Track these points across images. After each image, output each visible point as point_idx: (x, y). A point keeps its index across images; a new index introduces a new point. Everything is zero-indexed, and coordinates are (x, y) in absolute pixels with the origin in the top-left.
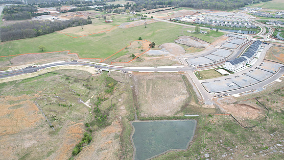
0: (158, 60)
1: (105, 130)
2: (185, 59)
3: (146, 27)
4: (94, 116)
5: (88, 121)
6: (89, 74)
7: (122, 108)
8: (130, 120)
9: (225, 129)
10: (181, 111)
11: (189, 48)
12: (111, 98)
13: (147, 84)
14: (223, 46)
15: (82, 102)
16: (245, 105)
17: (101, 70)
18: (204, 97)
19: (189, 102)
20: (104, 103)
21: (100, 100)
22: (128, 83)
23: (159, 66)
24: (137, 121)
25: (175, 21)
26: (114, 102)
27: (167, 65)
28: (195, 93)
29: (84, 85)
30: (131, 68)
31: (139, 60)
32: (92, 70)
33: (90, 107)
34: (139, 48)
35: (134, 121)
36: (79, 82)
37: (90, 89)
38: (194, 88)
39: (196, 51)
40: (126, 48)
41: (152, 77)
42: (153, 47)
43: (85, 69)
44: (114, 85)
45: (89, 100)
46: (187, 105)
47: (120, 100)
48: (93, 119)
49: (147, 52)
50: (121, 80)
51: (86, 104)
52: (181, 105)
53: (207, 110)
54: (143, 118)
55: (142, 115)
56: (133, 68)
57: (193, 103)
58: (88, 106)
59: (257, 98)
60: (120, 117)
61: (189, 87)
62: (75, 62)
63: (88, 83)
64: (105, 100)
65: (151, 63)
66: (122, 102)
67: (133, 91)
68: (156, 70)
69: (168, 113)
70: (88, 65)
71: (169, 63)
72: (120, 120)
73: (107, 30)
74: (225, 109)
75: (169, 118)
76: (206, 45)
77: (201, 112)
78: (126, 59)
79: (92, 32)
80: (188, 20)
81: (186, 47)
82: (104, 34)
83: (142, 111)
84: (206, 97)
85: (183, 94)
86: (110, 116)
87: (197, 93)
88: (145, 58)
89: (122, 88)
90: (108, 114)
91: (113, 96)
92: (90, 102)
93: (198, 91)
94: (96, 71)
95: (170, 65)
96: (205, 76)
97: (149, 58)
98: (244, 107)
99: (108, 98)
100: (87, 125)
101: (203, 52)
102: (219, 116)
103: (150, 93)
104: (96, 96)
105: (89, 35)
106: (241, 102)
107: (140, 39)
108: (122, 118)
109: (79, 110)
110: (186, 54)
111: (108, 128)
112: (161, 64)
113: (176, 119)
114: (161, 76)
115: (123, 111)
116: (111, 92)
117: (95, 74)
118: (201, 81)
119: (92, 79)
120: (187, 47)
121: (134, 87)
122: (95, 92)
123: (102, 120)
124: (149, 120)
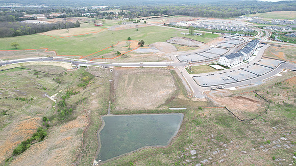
0: (145, 57)
1: (66, 125)
2: (176, 56)
3: (137, 30)
4: (57, 110)
5: (47, 116)
6: (64, 69)
7: (94, 101)
8: (101, 114)
10: (166, 104)
11: (181, 47)
12: (83, 91)
13: (129, 78)
14: (218, 45)
15: (47, 96)
17: (78, 66)
19: (177, 95)
20: (73, 97)
21: (69, 94)
22: (107, 77)
23: (145, 62)
24: (109, 115)
26: (86, 95)
27: (154, 61)
28: (184, 86)
29: (54, 79)
30: (113, 63)
31: (124, 56)
32: (68, 66)
33: (55, 101)
34: (127, 46)
35: (105, 116)
36: (49, 77)
37: (60, 83)
38: (183, 82)
39: (189, 50)
40: (112, 47)
41: (136, 71)
42: (142, 46)
43: (60, 65)
44: (90, 79)
45: (56, 94)
46: (173, 98)
47: (93, 94)
48: (56, 113)
49: (135, 50)
50: (99, 74)
51: (51, 98)
52: (166, 99)
54: (118, 111)
55: (117, 108)
56: (116, 63)
58: (52, 100)
60: (89, 111)
61: (178, 81)
62: (51, 59)
63: (60, 78)
64: (75, 93)
65: (137, 60)
66: (95, 96)
67: (111, 85)
68: (141, 65)
69: (149, 106)
70: (65, 61)
71: (157, 59)
72: (88, 114)
73: (94, 31)
75: (150, 112)
76: (200, 44)
78: (110, 56)
79: (78, 34)
81: (178, 46)
82: (91, 35)
83: (117, 104)
85: (170, 87)
86: (77, 110)
88: (132, 55)
89: (98, 82)
90: (75, 108)
91: (86, 90)
92: (57, 96)
94: (73, 67)
95: (158, 61)
96: (197, 70)
97: (136, 55)
99: (79, 92)
100: (45, 119)
101: (197, 51)
103: (131, 87)
104: (66, 90)
105: (74, 36)
107: (129, 39)
108: (91, 112)
109: (40, 104)
110: (178, 52)
111: (71, 123)
112: (148, 60)
114: (146, 70)
115: (95, 104)
116: (84, 86)
117: (70, 69)
118: (192, 75)
119: (66, 74)
121: (113, 81)
122: (66, 85)
123: (65, 114)
124: (125, 114)
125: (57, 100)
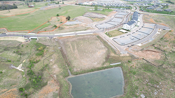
0: (75, 28)
1: (41, 91)
3: (60, 9)
4: (27, 79)
5: (22, 85)
6: (19, 42)
7: (54, 67)
8: (65, 76)
9: (145, 70)
10: (106, 61)
13: (72, 44)
15: (14, 67)
16: (149, 50)
17: (30, 38)
18: (119, 48)
19: (109, 53)
20: (36, 65)
21: (32, 63)
22: (56, 46)
23: (77, 31)
25: (79, 5)
26: (46, 62)
27: (83, 30)
28: (111, 47)
29: (14, 52)
30: (56, 34)
31: (61, 28)
32: (21, 40)
34: (58, 21)
35: (68, 77)
36: (9, 50)
37: (21, 54)
40: (48, 22)
41: (74, 39)
42: (69, 20)
43: (14, 39)
44: (44, 48)
46: (108, 56)
47: (51, 60)
48: (28, 82)
49: (66, 23)
50: (49, 44)
52: (104, 57)
53: (125, 58)
54: (77, 72)
55: (75, 70)
57: (112, 54)
58: (20, 70)
59: (153, 45)
60: (55, 76)
61: (105, 43)
63: (19, 50)
64: (37, 62)
65: (71, 30)
66: (53, 62)
67: (62, 51)
68: (76, 34)
69: (96, 65)
70: (18, 35)
71: (84, 28)
72: (55, 78)
73: (30, 11)
74: (137, 55)
75: (99, 69)
76: (105, 16)
77: (121, 60)
78: (50, 29)
79: (18, 13)
80: (88, 4)
82: (29, 14)
83: (74, 67)
84: (120, 49)
86: (45, 76)
87: (112, 46)
88: (65, 27)
89: (51, 50)
90: (42, 75)
91: (44, 58)
92: (23, 66)
93: (113, 45)
94: (26, 40)
95: (85, 30)
97: (68, 27)
98: (149, 52)
99: (40, 60)
100: (21, 90)
102: (135, 61)
104: (28, 60)
105: (16, 15)
106: (145, 49)
107: (58, 15)
108: (57, 76)
109: (11, 75)
112: (78, 29)
113: (104, 69)
114: (81, 38)
115: (56, 69)
116: (41, 54)
117: (25, 42)
118: (112, 38)
119: (23, 46)
120: (93, 19)
121: (61, 48)
122: (26, 56)
123: (37, 82)
124: (82, 73)
125: (24, 70)
